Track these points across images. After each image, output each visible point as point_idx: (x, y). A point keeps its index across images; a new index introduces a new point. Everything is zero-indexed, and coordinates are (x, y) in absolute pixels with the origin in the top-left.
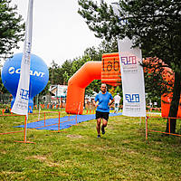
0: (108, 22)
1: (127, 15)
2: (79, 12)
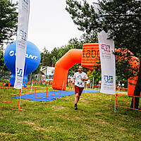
0: (89, 18)
1: (105, 13)
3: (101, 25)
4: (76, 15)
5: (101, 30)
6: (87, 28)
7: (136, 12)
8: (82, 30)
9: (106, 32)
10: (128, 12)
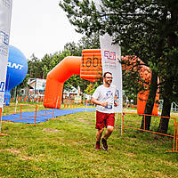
0: (89, 17)
1: (109, 11)
2: (60, 5)
3: (104, 26)
4: (73, 13)
5: (104, 33)
6: (86, 30)
7: (147, 11)
8: (80, 32)
9: (111, 35)
10: (138, 11)
